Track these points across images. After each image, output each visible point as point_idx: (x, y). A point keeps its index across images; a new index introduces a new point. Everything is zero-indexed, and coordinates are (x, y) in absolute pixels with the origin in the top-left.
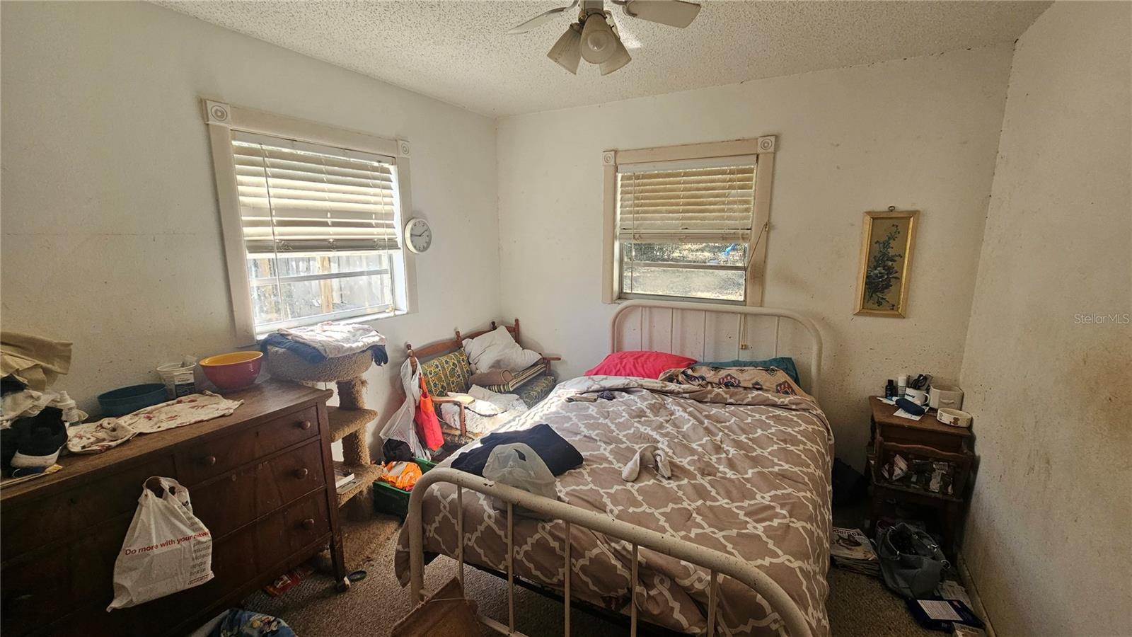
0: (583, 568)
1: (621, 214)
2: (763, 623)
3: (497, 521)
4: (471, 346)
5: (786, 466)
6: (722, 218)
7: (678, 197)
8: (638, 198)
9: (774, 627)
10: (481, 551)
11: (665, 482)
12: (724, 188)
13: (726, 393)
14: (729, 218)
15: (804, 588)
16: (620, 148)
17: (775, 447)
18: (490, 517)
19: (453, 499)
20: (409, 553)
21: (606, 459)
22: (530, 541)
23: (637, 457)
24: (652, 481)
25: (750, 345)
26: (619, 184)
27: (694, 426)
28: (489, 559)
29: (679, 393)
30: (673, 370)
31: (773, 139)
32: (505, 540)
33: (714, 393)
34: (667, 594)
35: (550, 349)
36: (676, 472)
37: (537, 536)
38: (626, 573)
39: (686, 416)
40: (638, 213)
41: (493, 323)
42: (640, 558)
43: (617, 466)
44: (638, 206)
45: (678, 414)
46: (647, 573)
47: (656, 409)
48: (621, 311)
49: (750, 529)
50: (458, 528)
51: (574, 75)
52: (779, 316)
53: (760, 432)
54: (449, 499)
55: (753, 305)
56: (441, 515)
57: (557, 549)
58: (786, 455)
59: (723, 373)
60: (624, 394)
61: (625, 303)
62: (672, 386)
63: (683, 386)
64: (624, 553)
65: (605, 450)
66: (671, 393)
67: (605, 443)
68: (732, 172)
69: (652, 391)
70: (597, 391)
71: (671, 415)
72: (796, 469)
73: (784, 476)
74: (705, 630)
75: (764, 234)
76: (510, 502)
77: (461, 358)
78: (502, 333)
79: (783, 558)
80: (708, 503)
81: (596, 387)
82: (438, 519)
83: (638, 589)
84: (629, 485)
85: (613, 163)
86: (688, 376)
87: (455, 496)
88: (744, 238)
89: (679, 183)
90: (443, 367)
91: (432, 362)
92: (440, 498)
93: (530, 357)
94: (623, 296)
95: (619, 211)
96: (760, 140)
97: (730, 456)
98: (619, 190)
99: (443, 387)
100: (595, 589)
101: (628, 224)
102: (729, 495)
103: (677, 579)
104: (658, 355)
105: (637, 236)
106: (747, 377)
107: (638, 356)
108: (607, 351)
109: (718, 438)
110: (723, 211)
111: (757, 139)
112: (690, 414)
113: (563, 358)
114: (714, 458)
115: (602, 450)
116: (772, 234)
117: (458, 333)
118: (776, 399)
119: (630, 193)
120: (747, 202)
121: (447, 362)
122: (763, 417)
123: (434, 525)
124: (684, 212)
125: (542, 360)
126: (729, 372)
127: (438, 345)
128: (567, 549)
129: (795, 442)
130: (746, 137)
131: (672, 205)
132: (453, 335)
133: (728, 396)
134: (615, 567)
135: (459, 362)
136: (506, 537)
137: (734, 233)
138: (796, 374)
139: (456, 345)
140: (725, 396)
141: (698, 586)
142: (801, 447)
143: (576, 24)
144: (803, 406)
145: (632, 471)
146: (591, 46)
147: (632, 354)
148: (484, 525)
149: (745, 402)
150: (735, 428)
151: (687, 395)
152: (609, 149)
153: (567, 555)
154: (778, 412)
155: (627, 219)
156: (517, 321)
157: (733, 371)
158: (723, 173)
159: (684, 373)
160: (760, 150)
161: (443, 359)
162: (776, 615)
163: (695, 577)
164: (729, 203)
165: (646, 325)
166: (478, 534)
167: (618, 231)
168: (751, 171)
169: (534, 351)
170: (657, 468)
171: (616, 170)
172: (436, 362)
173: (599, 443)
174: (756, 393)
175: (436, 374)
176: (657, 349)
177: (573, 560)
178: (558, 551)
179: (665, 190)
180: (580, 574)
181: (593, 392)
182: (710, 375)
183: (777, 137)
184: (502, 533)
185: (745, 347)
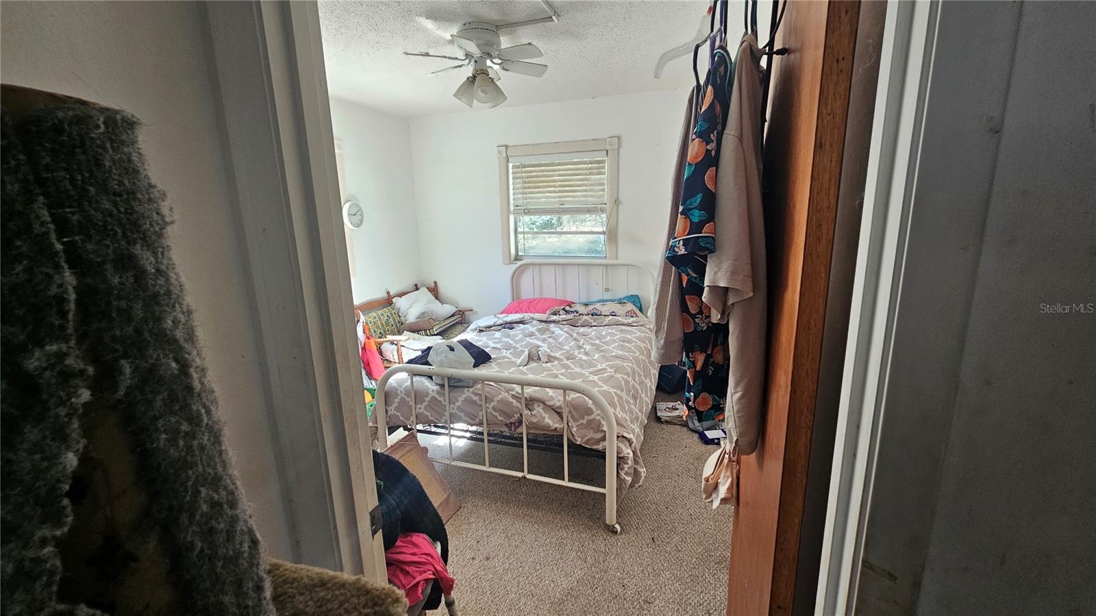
0: (494, 408)
1: (513, 194)
2: (591, 417)
3: (438, 392)
4: (400, 303)
5: (620, 353)
6: (586, 196)
7: (555, 181)
8: (525, 183)
9: (598, 418)
10: (429, 414)
11: (544, 365)
12: (586, 174)
13: (591, 319)
14: (591, 196)
15: (615, 400)
16: (510, 145)
17: (616, 344)
18: (433, 391)
19: (407, 386)
20: (377, 428)
21: (507, 358)
22: (460, 399)
23: (527, 353)
24: (535, 364)
25: (610, 287)
26: (511, 171)
27: (566, 338)
28: (435, 418)
29: (559, 321)
30: (556, 308)
31: (616, 139)
32: (444, 403)
33: (583, 319)
34: (541, 411)
35: (464, 304)
36: (550, 359)
37: (464, 396)
38: (519, 406)
39: (562, 332)
40: (526, 193)
41: (416, 285)
42: (525, 395)
43: (513, 359)
44: (525, 188)
45: (557, 333)
46: (530, 402)
47: (541, 331)
48: (517, 270)
49: (590, 378)
50: (412, 403)
51: (470, 108)
52: (628, 265)
53: (609, 337)
54: (404, 387)
55: (611, 258)
56: (399, 398)
57: (478, 401)
58: (622, 348)
59: (591, 308)
60: (520, 325)
61: (519, 263)
62: (554, 318)
63: (562, 317)
64: (517, 395)
65: (505, 353)
66: (554, 322)
67: (506, 349)
68: (591, 163)
69: (541, 321)
70: (501, 325)
71: (553, 334)
72: (626, 354)
73: (617, 357)
74: (562, 426)
75: (615, 207)
76: (446, 376)
77: (393, 312)
78: (424, 294)
79: (605, 388)
80: (569, 371)
81: (500, 322)
82: (397, 400)
83: (526, 412)
84: (521, 368)
85: (504, 155)
86: (566, 311)
87: (409, 383)
88: (602, 211)
89: (555, 171)
90: (380, 318)
91: (371, 314)
92: (398, 387)
93: (448, 309)
94: (518, 257)
95: (511, 192)
96: (608, 140)
97: (587, 350)
98: (511, 176)
99: (380, 333)
100: (502, 418)
101: (520, 202)
102: (582, 367)
103: (546, 403)
104: (546, 300)
105: (526, 211)
106: (605, 309)
107: (531, 301)
108: (509, 300)
109: (581, 343)
110: (586, 191)
111: (606, 139)
112: (566, 332)
113: (475, 309)
114: (576, 352)
115: (504, 354)
116: (620, 207)
117: (388, 293)
118: (624, 320)
119: (520, 178)
120: (603, 184)
121: (382, 315)
122: (614, 331)
123: (394, 406)
124: (559, 192)
125: (458, 312)
126: (595, 306)
127: (373, 302)
128: (484, 399)
129: (629, 341)
130: (599, 138)
131: (550, 187)
132: (385, 295)
133: (593, 321)
134: (512, 402)
135: (391, 314)
136: (445, 401)
137: (595, 208)
138: (641, 305)
139: (388, 302)
140: (591, 321)
141: (558, 404)
142: (633, 344)
143: (471, 77)
144: (640, 323)
145: (523, 360)
146: (480, 93)
147: (526, 301)
148: (430, 396)
149: (604, 324)
150: (594, 337)
151: (564, 323)
152: (502, 144)
153: (483, 403)
154: (623, 327)
155: (518, 199)
156: (435, 283)
157: (598, 306)
158: (585, 163)
159: (563, 309)
160: (608, 148)
161: (380, 312)
162: (599, 412)
163: (556, 400)
164: (590, 185)
165: (537, 279)
166: (426, 403)
167: (512, 208)
168: (603, 162)
169: (451, 305)
170: (539, 359)
171: (508, 161)
172: (374, 315)
173: (502, 350)
174: (611, 317)
175: (375, 323)
176: (546, 295)
177: (487, 405)
178: (478, 402)
179: (545, 176)
180: (493, 412)
181: (498, 325)
182: (581, 309)
183: (619, 138)
184: (442, 399)
185: (607, 290)
